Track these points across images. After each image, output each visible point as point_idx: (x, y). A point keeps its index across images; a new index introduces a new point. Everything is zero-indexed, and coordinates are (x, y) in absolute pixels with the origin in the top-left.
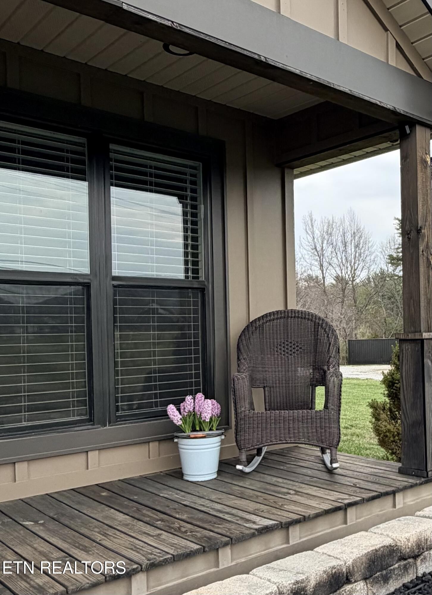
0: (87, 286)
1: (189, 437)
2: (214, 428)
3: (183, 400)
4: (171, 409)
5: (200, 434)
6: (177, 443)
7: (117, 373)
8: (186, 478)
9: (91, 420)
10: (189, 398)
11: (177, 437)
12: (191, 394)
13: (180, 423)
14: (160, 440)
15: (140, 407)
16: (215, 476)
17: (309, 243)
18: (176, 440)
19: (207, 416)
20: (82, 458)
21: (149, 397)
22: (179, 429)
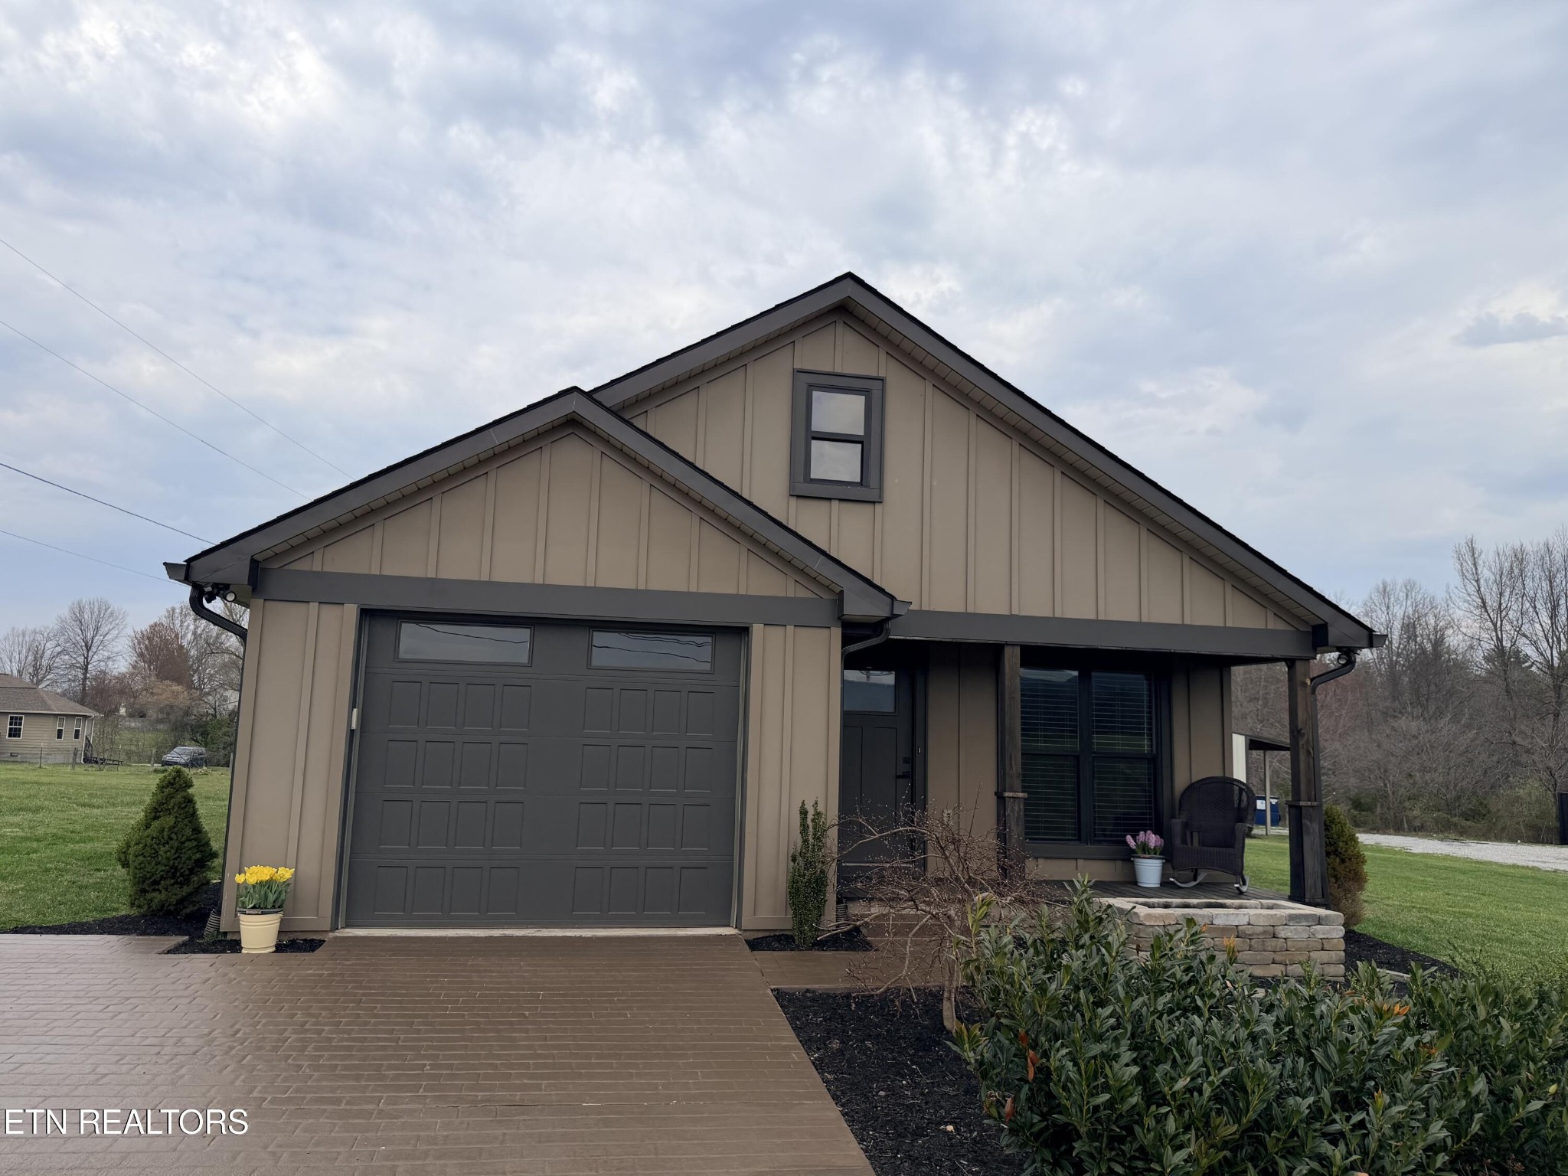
0: (1077, 758)
1: (1140, 857)
2: (1158, 853)
3: (1138, 835)
4: (1129, 839)
5: (1147, 856)
6: (1133, 861)
7: (1095, 812)
8: (1139, 884)
9: (1079, 839)
10: (1142, 833)
11: (1134, 857)
12: (1142, 830)
13: (1135, 847)
14: (1123, 860)
15: (1111, 836)
16: (1158, 886)
17: (1469, 595)
18: (1132, 859)
19: (1152, 845)
20: (1073, 862)
21: (1117, 830)
22: (1133, 851)
